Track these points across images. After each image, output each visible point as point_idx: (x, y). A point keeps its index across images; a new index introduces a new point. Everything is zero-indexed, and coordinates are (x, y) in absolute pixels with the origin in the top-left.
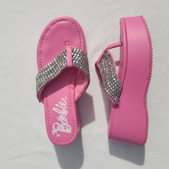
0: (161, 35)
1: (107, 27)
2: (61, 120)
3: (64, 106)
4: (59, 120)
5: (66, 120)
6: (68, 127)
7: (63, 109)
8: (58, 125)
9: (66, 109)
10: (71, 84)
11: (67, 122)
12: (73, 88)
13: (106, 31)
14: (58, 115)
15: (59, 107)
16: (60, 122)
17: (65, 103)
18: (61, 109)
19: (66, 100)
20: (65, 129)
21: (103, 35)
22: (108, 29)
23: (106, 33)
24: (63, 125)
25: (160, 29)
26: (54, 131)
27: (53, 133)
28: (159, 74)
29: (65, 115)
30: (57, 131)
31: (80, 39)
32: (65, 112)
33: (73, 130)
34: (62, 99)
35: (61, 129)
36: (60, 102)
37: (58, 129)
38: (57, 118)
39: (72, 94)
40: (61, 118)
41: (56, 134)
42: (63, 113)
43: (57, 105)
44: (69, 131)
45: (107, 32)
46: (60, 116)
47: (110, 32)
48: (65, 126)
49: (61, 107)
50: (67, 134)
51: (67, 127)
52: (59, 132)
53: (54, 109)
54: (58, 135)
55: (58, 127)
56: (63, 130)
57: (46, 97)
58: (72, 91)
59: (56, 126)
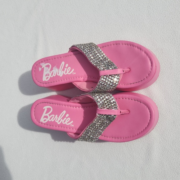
0: (168, 174)
1: (174, 114)
2: (54, 70)
3: (66, 72)
4: (54, 68)
5: (54, 75)
6: (48, 78)
7: (64, 71)
8: (49, 68)
9: (64, 75)
10: (88, 78)
11: (52, 77)
12: (84, 79)
13: (170, 113)
14: (58, 67)
15: (66, 68)
16: (52, 69)
17: (69, 73)
18: (63, 70)
19: (72, 73)
20: (46, 75)
21: (165, 109)
22: (172, 114)
23: (167, 112)
24: (49, 73)
25: (174, 173)
26: (44, 65)
27: (41, 64)
28: (126, 171)
29: (58, 74)
30: (44, 68)
31: (133, 83)
32: (61, 73)
33: (46, 83)
34: (73, 70)
35: (46, 72)
36: (69, 68)
37: (45, 69)
38: (55, 66)
39: (78, 79)
40: (55, 70)
41: (41, 67)
42: (60, 72)
43: (67, 65)
44: (44, 79)
45: (168, 114)
46: (57, 69)
47: (169, 117)
48: (49, 75)
49: (66, 69)
50: (42, 77)
51: (48, 76)
52: (43, 69)
53: (63, 63)
54: (40, 69)
55: (48, 68)
56: (45, 73)
57: (74, 54)
58: (82, 79)
59: (48, 66)
